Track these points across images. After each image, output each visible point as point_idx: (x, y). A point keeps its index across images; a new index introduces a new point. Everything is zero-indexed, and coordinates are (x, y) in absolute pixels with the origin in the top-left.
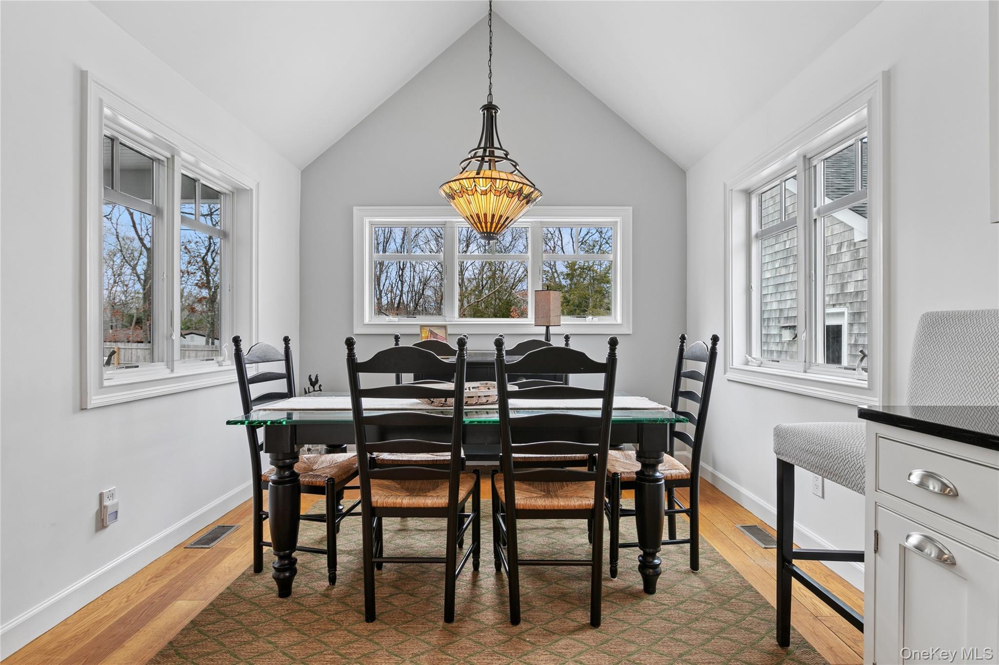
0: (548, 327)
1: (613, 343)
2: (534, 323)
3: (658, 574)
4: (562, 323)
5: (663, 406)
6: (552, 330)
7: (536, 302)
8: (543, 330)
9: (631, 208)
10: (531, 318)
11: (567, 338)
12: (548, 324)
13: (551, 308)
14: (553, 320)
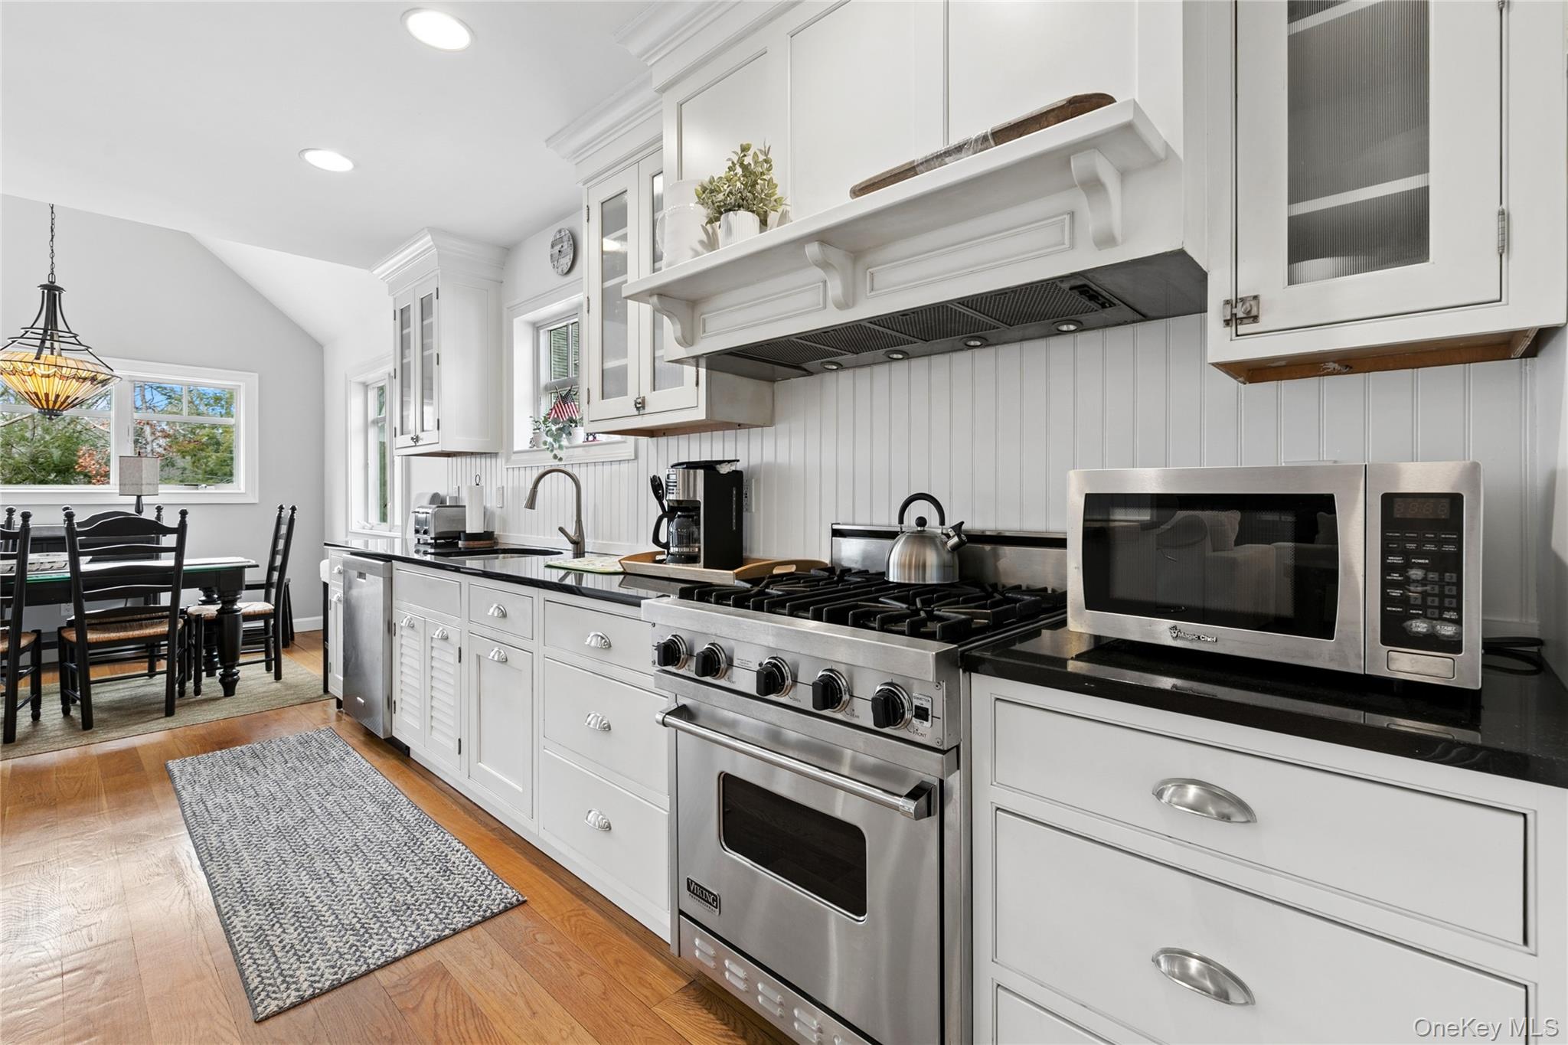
0: (139, 497)
1: (184, 514)
2: (118, 491)
3: (236, 681)
4: (159, 491)
5: (247, 560)
6: (145, 500)
7: (120, 468)
8: (133, 500)
9: (257, 375)
10: (114, 484)
11: (159, 509)
12: (139, 494)
13: (143, 476)
14: (145, 489)
